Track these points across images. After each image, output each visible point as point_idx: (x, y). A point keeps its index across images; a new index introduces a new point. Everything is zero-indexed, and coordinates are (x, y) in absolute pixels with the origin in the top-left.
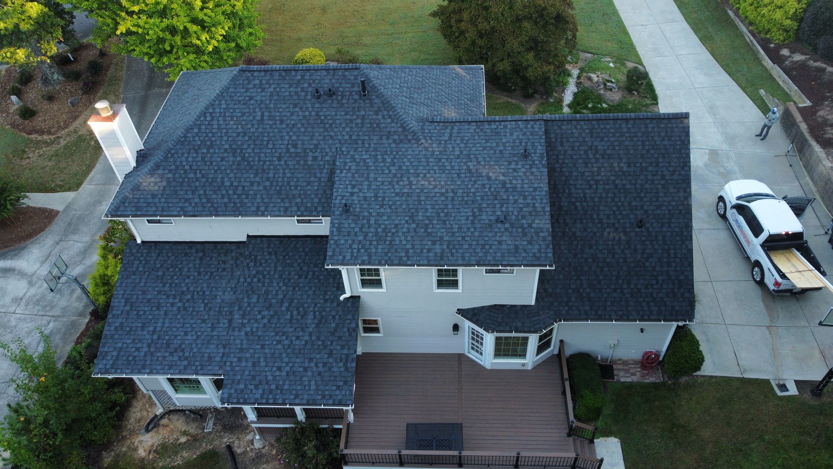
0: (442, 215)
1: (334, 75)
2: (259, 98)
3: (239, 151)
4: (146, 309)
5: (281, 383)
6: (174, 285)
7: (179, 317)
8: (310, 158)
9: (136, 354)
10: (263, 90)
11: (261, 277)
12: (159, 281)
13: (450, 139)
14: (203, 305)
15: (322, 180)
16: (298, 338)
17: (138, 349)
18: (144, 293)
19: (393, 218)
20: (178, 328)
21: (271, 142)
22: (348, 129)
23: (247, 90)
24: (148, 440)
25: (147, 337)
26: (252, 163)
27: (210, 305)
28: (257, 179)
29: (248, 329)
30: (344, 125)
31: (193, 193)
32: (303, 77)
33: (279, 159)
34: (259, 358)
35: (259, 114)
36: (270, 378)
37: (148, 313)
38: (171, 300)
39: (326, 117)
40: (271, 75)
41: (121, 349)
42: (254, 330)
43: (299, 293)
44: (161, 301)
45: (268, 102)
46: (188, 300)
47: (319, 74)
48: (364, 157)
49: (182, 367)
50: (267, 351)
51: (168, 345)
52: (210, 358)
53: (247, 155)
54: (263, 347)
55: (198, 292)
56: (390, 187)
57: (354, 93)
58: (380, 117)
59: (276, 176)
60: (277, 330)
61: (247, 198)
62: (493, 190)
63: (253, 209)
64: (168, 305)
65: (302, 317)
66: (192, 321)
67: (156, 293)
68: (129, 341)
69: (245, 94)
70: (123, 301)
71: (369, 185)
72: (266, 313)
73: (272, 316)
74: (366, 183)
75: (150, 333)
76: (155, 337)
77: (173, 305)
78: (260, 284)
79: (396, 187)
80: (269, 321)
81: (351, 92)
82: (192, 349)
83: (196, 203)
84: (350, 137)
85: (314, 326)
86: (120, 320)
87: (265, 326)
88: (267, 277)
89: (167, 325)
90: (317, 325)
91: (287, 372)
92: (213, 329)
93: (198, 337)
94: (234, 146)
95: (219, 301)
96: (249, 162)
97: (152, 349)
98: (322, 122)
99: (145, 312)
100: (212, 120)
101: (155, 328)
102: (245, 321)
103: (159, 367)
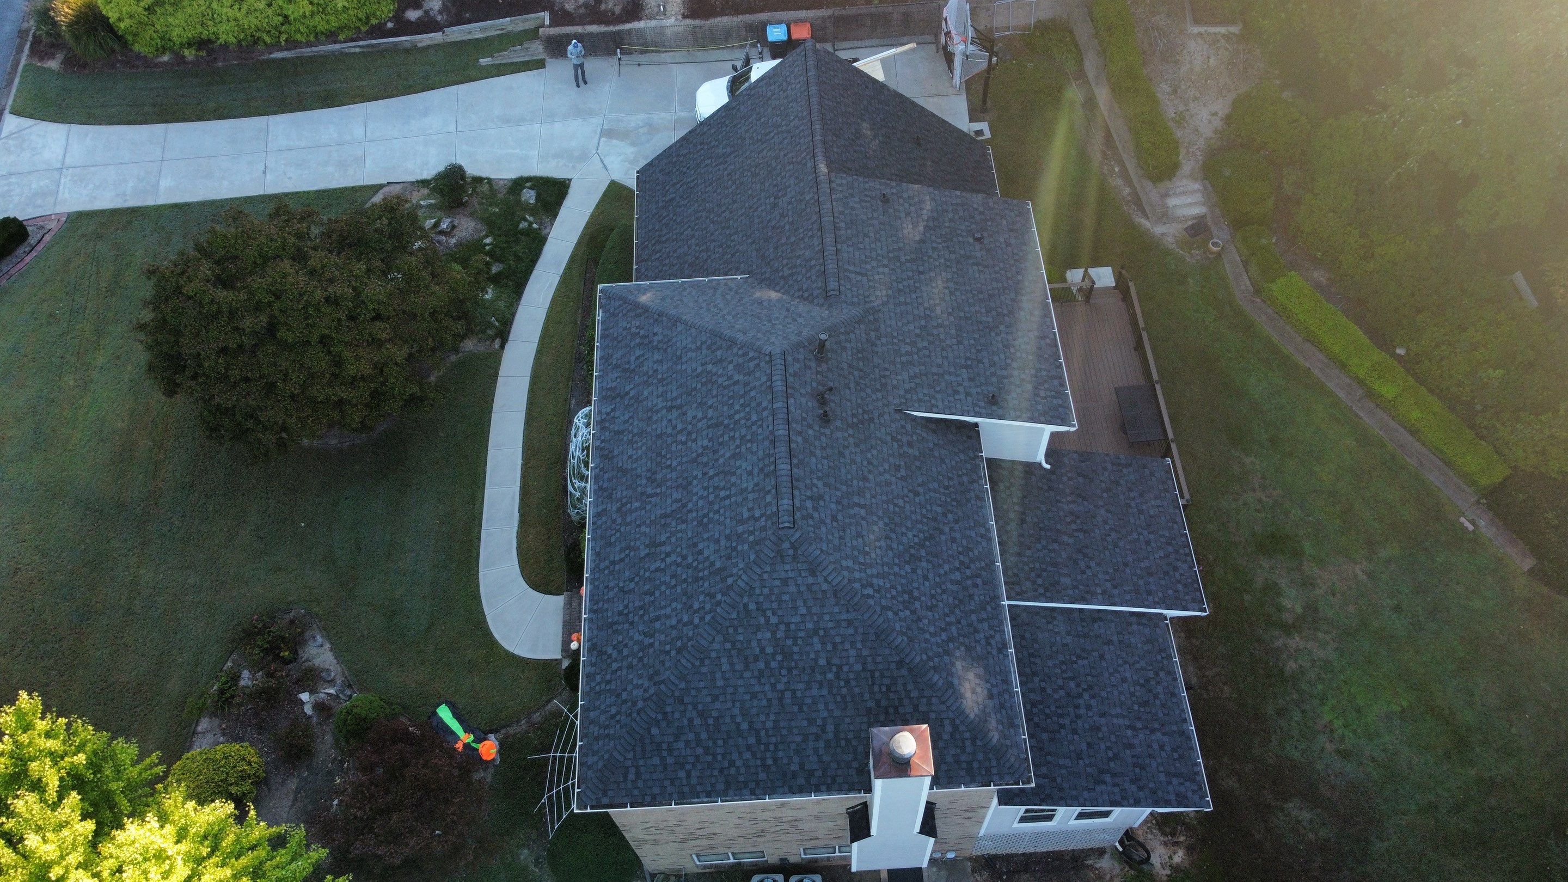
0: (981, 296)
1: (794, 388)
2: (833, 506)
3: (913, 551)
4: (1103, 746)
5: (1163, 540)
6: (1059, 711)
7: (1104, 694)
8: (911, 451)
9: (1167, 748)
10: (821, 497)
11: (1033, 574)
12: (1057, 736)
13: (865, 275)
14: (1080, 662)
15: (936, 441)
16: (1105, 522)
17: (1162, 748)
18: (1079, 756)
19: (995, 350)
20: (1121, 693)
21: (896, 501)
22: (869, 391)
23: (822, 522)
24: (1157, 854)
25: (1141, 736)
26: (927, 535)
27: (1078, 652)
28: (947, 530)
29: (1108, 585)
30: (863, 394)
31: (976, 631)
32: (799, 433)
33: (917, 494)
34: (1141, 569)
35: (857, 510)
36: (1161, 554)
37: (1108, 744)
38: (1083, 711)
39: (853, 416)
40: (798, 480)
41: (1168, 774)
42: (1107, 577)
43: (1046, 522)
44: (1087, 726)
45: (839, 494)
46: (1078, 685)
47: (793, 410)
48: (906, 377)
49: (1169, 678)
50: (1130, 559)
51: (1145, 703)
52: (1148, 642)
53: (916, 540)
54: (1126, 565)
55: (1063, 672)
56: (949, 349)
57: (819, 369)
58: (848, 345)
59: (939, 502)
60: (1101, 548)
61: (971, 550)
62: (939, 240)
63: (984, 544)
64: (1090, 714)
65: (1077, 517)
66: (1106, 675)
67: (1076, 737)
68: (1154, 764)
69: (829, 527)
70: (1098, 789)
71: (950, 374)
72: (1082, 564)
73: (1085, 555)
74: (947, 377)
75: (1135, 733)
76: (1139, 725)
77: (1089, 707)
78: (1044, 574)
79: (948, 342)
80: (1092, 559)
81: (818, 373)
82: (1142, 669)
83: (991, 628)
84: (878, 390)
85: (1086, 503)
86: (1127, 786)
87: (1098, 564)
88: (1031, 565)
89: (1118, 710)
90: (1084, 499)
91: (1149, 533)
92: (1109, 643)
93: (1126, 663)
94: (907, 557)
95: (1069, 639)
96: (926, 539)
97: (1156, 726)
98: (862, 422)
99: (1108, 748)
100: (871, 585)
101: (1128, 727)
102: (1099, 591)
103: (1177, 712)
